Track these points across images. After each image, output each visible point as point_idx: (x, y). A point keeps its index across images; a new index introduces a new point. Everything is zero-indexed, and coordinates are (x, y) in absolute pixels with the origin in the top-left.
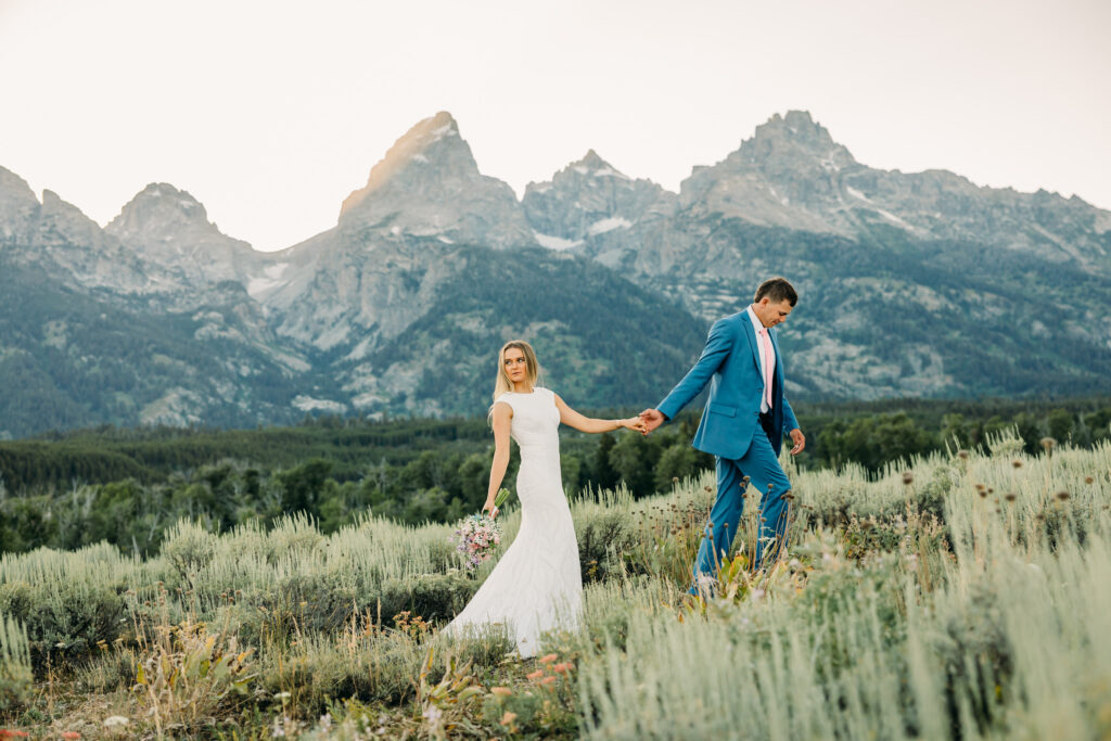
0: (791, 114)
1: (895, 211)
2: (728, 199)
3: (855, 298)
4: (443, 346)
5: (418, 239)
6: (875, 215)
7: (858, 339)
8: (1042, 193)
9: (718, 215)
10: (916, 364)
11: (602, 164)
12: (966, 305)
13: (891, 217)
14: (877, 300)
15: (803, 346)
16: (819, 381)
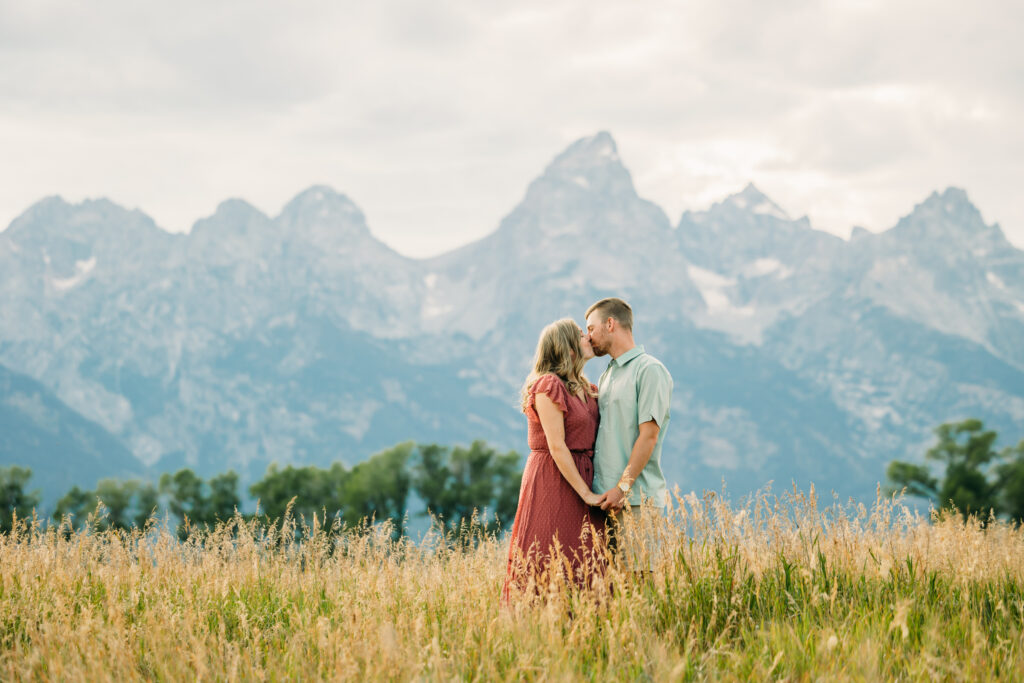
0: (950, 191)
2: (879, 286)
6: (1008, 308)
9: (868, 301)
11: (764, 199)
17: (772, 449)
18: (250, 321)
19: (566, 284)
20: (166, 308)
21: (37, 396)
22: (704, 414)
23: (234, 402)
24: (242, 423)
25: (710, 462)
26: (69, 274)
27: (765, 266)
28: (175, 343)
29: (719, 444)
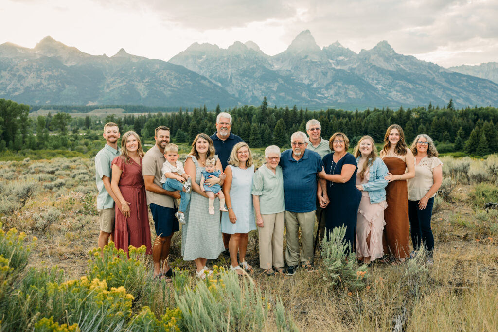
0: (384, 41)
1: (403, 65)
2: (373, 60)
3: (398, 85)
4: (337, 87)
5: (313, 62)
6: (399, 66)
7: (400, 92)
8: (430, 63)
9: (371, 64)
10: (409, 97)
11: (340, 44)
12: (417, 88)
13: (402, 66)
14: (402, 86)
15: (390, 92)
16: (394, 98)
17: (363, 94)
18: (245, 67)
19: (306, 60)
20: (226, 64)
21: (207, 81)
22: (346, 86)
23: (245, 83)
24: (248, 88)
25: (350, 96)
26: (201, 59)
27: (341, 58)
28: (229, 71)
29: (351, 93)
